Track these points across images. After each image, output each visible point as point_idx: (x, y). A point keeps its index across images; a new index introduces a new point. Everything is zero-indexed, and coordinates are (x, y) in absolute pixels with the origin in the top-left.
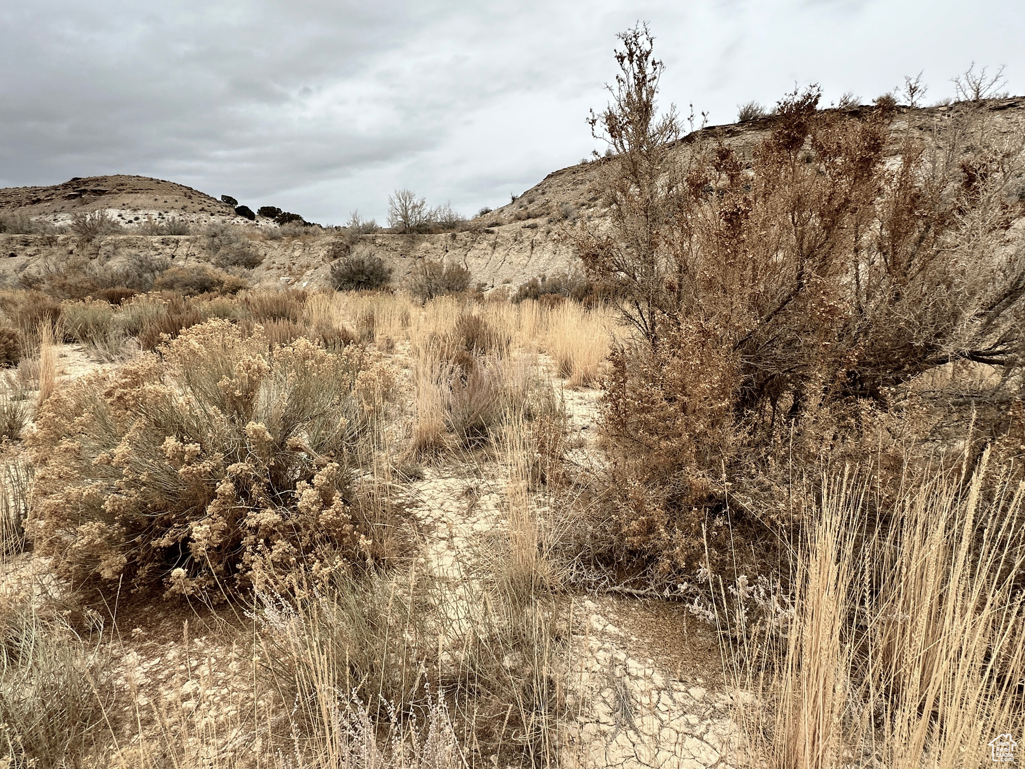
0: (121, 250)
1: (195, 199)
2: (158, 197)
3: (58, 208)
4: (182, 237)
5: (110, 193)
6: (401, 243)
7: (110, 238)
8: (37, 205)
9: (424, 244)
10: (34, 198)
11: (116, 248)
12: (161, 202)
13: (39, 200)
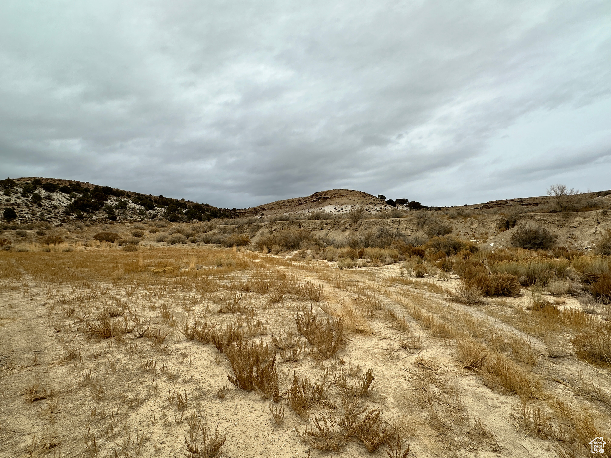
1: (367, 198)
2: (351, 198)
3: (309, 206)
4: (402, 219)
5: (331, 198)
6: (558, 218)
9: (577, 219)
12: (352, 201)
13: (302, 203)
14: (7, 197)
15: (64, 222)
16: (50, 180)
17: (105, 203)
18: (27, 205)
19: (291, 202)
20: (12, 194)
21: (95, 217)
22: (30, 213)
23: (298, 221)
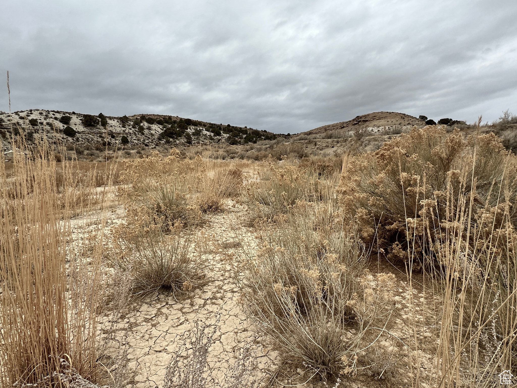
0: (371, 142)
1: (406, 119)
2: (389, 120)
3: (350, 129)
4: (398, 135)
5: (370, 121)
7: (367, 138)
8: (343, 129)
10: (342, 126)
11: (369, 142)
12: (390, 122)
13: (344, 127)
14: (123, 129)
15: (157, 146)
16: (152, 116)
17: (186, 131)
18: (135, 134)
19: (335, 126)
20: (127, 126)
21: (178, 142)
22: (136, 139)
23: (314, 140)
